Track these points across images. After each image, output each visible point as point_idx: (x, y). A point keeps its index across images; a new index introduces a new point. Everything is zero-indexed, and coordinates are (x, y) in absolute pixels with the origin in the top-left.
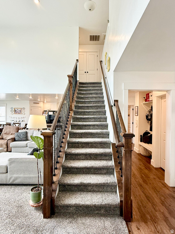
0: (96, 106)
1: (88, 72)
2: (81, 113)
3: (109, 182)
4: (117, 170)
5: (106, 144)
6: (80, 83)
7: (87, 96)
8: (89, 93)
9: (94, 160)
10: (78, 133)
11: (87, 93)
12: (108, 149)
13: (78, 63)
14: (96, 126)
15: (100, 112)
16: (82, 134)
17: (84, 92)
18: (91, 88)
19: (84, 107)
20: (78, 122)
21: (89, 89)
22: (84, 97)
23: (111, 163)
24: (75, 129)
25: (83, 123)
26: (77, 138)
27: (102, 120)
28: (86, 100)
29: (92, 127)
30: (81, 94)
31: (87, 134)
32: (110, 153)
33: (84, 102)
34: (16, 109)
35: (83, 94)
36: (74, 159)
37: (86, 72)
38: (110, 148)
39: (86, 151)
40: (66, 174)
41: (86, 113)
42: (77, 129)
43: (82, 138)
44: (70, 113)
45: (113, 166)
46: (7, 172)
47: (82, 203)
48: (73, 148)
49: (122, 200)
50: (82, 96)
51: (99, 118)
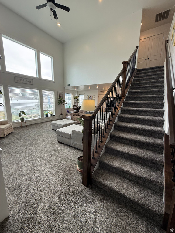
0: (152, 92)
1: (149, 59)
2: (133, 99)
3: (152, 179)
4: (168, 170)
5: (158, 133)
6: (138, 70)
7: (142, 82)
8: (146, 79)
9: (139, 147)
10: (126, 118)
11: (144, 79)
12: (159, 140)
13: (138, 50)
14: (148, 112)
15: (156, 97)
16: (130, 119)
17: (140, 78)
18: (149, 74)
19: (138, 92)
20: (128, 107)
21: (147, 74)
22: (139, 83)
23: (161, 158)
24: (124, 114)
25: (134, 108)
26: (125, 122)
27: (157, 106)
28: (141, 86)
29: (143, 113)
30: (137, 80)
31: (135, 119)
32: (161, 145)
33: (139, 88)
34: (90, 97)
35: (139, 80)
36: (118, 142)
37: (147, 59)
38: (162, 139)
39: (130, 137)
40: (108, 154)
41: (139, 99)
42: (126, 114)
43: (130, 123)
44: (121, 98)
45: (162, 162)
46: (71, 139)
47: (116, 188)
48: (119, 131)
49: (169, 213)
50: (138, 82)
51: (153, 104)
